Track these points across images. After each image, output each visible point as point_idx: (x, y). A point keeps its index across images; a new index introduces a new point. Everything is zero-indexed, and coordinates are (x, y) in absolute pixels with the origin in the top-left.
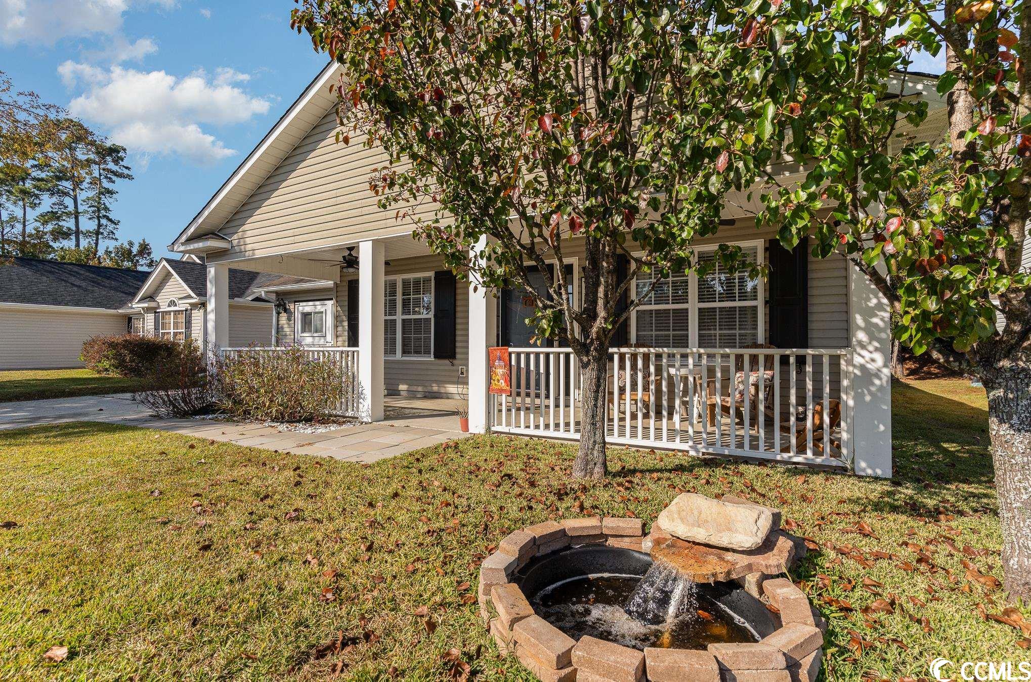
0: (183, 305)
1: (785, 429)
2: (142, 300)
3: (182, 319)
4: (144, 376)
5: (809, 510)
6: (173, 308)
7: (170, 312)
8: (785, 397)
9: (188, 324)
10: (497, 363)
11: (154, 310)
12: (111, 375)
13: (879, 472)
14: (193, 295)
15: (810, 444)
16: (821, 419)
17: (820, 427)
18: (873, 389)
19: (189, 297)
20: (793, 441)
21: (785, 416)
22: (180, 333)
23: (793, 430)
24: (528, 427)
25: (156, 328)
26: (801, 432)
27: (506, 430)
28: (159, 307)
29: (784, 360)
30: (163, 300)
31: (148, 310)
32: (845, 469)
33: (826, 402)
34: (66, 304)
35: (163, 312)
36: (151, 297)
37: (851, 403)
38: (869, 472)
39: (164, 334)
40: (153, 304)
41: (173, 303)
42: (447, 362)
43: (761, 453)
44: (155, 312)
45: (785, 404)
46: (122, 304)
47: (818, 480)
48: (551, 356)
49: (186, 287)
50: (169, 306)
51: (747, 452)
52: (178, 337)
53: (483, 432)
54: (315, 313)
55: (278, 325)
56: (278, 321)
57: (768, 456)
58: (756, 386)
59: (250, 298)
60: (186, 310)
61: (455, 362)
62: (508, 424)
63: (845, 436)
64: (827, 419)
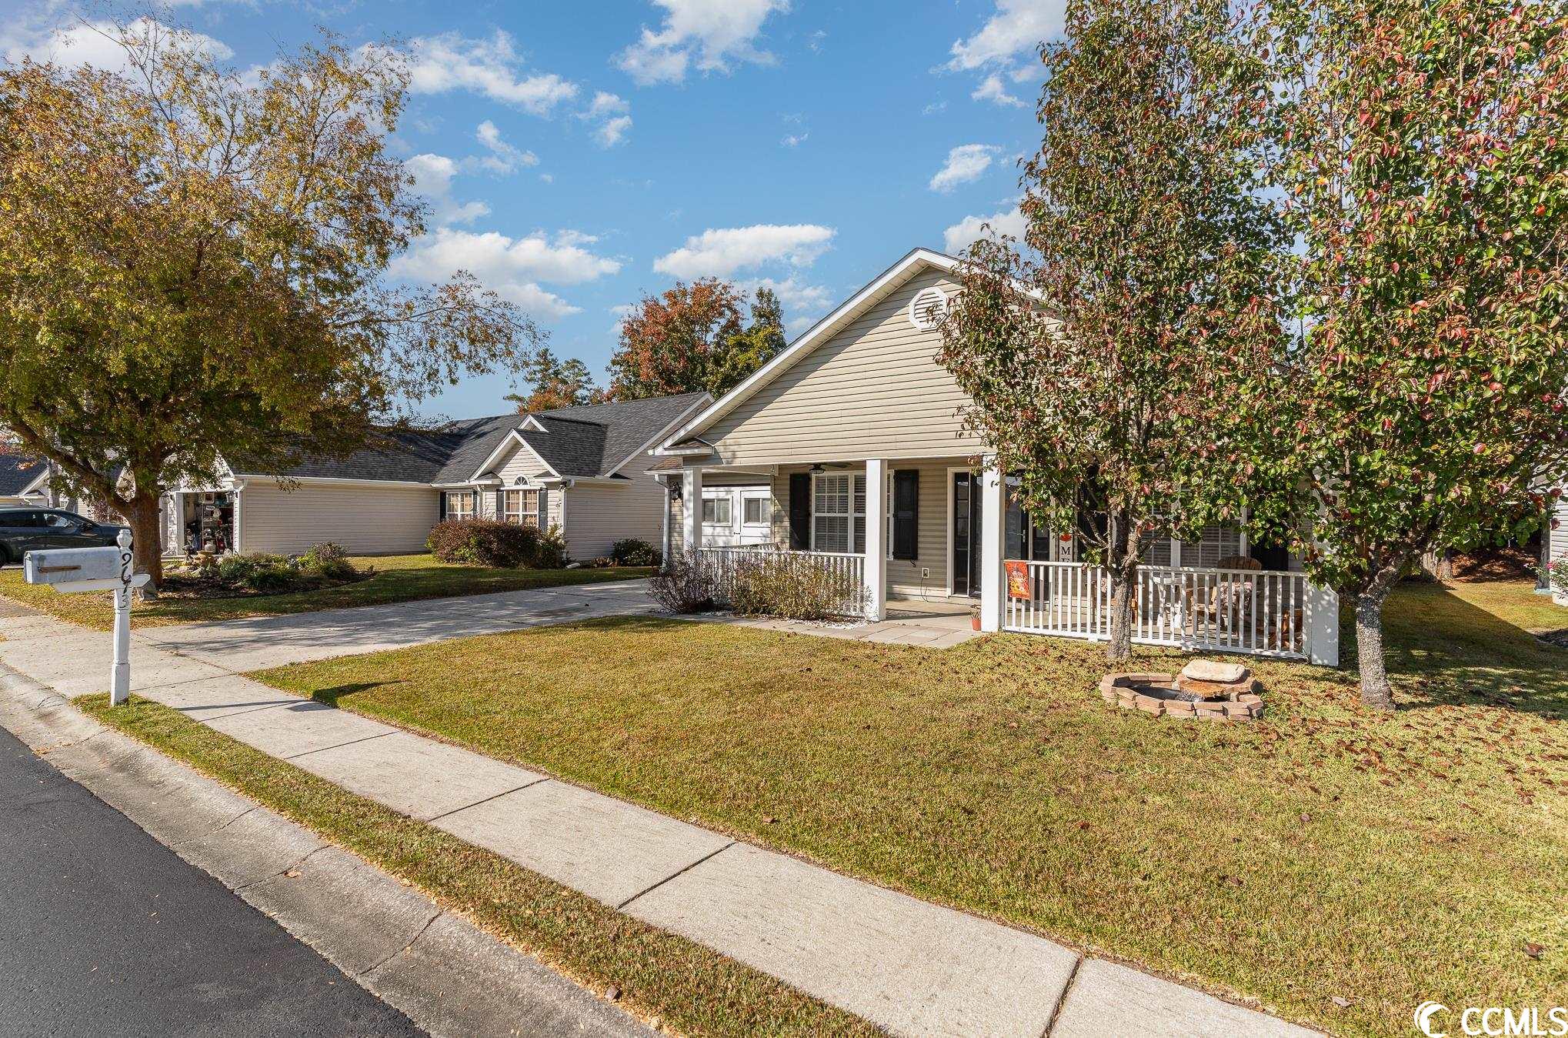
0: (537, 484)
1: (1260, 632)
2: (484, 475)
3: (534, 499)
4: (513, 566)
5: (1271, 679)
6: (522, 487)
7: (518, 491)
8: (1260, 606)
9: (543, 507)
10: (1015, 573)
11: (497, 489)
12: (469, 564)
13: (1326, 662)
14: (553, 472)
15: (1279, 643)
16: (1288, 626)
17: (1288, 631)
18: (1324, 602)
19: (547, 474)
20: (1266, 641)
21: (1260, 621)
22: (531, 516)
23: (1266, 632)
24: (1037, 627)
25: (499, 509)
26: (1272, 635)
27: (1017, 629)
28: (502, 484)
29: (1260, 578)
30: (508, 477)
31: (487, 488)
32: (1305, 660)
33: (1292, 611)
34: (381, 478)
35: (508, 491)
36: (491, 473)
37: (1309, 613)
38: (1319, 662)
39: (508, 516)
40: (496, 482)
41: (521, 480)
42: (908, 562)
43: (1241, 649)
44: (498, 490)
45: (1260, 611)
46: (431, 477)
47: (1282, 665)
48: (1051, 569)
49: (543, 462)
50: (517, 483)
51: (1229, 648)
52: (528, 520)
53: (995, 630)
54: (719, 500)
55: (670, 511)
56: (670, 507)
57: (1246, 651)
58: (1237, 595)
59: (609, 475)
60: (541, 489)
61: (917, 563)
62: (1018, 624)
63: (1304, 637)
64: (1292, 625)
